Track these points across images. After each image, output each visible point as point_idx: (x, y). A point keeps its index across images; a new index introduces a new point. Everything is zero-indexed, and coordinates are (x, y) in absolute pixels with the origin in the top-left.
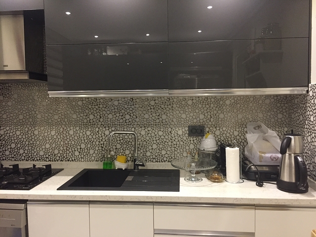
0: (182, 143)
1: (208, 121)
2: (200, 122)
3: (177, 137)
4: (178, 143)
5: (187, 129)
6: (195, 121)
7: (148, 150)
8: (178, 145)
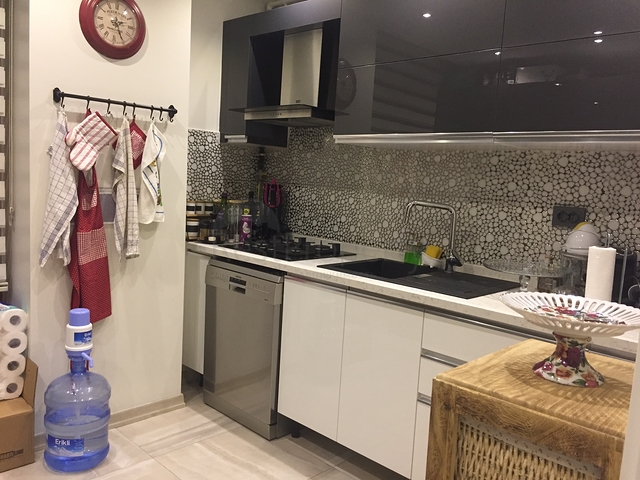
0: (539, 238)
1: (596, 200)
2: (579, 201)
3: (530, 226)
4: (532, 237)
5: (551, 212)
6: (570, 197)
7: (478, 242)
8: (531, 241)
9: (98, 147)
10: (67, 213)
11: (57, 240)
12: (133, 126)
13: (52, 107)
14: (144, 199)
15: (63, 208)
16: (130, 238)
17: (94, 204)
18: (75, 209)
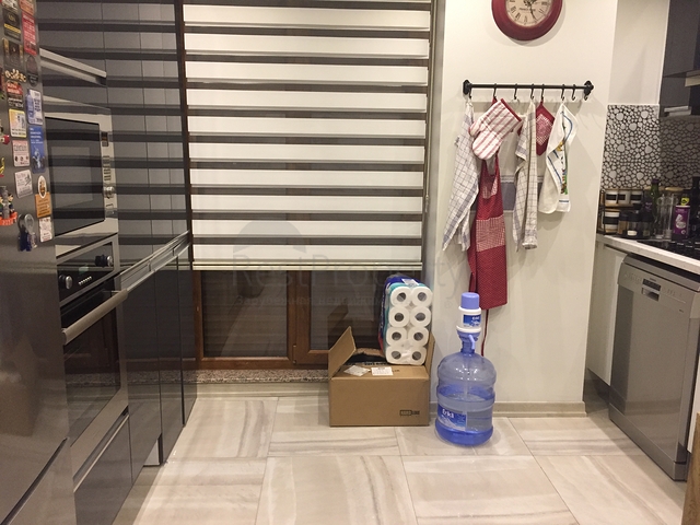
9: (501, 135)
10: (467, 201)
11: (457, 226)
12: (541, 109)
13: (462, 98)
14: (546, 188)
15: (464, 196)
16: (527, 227)
17: (494, 192)
18: (474, 197)
